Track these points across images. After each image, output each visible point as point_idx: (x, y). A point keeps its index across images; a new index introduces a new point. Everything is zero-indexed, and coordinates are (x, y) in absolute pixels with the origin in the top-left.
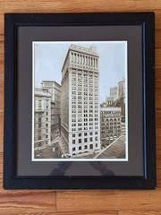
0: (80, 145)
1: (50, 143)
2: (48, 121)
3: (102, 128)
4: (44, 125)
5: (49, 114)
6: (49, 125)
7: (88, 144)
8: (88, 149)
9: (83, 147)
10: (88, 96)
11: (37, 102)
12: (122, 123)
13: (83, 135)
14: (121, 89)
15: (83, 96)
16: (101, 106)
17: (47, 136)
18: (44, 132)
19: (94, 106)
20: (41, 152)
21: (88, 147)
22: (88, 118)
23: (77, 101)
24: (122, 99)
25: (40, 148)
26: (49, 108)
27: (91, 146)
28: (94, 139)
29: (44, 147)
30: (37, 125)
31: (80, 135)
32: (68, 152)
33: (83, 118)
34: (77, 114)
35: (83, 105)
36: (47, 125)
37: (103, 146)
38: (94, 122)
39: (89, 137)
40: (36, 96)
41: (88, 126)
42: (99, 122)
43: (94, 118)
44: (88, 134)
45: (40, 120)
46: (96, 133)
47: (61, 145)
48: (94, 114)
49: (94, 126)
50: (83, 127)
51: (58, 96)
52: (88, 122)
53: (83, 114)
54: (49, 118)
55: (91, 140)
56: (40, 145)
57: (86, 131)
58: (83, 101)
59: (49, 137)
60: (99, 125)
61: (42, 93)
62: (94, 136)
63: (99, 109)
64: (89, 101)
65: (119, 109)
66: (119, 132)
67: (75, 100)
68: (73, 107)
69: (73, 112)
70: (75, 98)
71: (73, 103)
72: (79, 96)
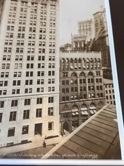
0: (12, 125)
3: (64, 91)
7: (32, 122)
8: (31, 136)
9: (18, 131)
10: (38, 34)
12: (106, 81)
13: (21, 103)
14: (100, 24)
15: (27, 33)
16: (63, 49)
19: (47, 48)
21: (32, 129)
22: (35, 70)
23: (15, 40)
24: (103, 38)
27: (38, 129)
28: (45, 113)
31: (15, 103)
33: (24, 70)
34: (13, 63)
35: (26, 48)
37: (66, 127)
38: (46, 78)
39: (33, 107)
41: (35, 86)
42: (57, 77)
43: (46, 70)
44: (34, 101)
46: (51, 100)
48: (47, 62)
49: (46, 86)
50: (22, 87)
52: (35, 78)
53: (25, 62)
55: (39, 113)
57: (28, 96)
58: (26, 41)
60: (57, 85)
62: (45, 106)
63: (58, 55)
64: (37, 41)
65: (99, 55)
66: (101, 99)
67: (11, 39)
68: (5, 51)
69: (4, 59)
70: (12, 36)
71: (6, 43)
72: (19, 32)
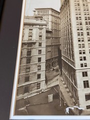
1: (43, 87)
2: (41, 54)
4: (35, 60)
5: (44, 45)
6: (43, 60)
11: (27, 31)
17: (39, 76)
18: (34, 69)
20: (27, 102)
23: (84, 27)
25: (26, 96)
26: (44, 38)
29: (34, 93)
30: (25, 60)
32: (76, 103)
34: (86, 43)
36: (40, 59)
40: (25, 24)
45: (29, 53)
47: (63, 89)
51: (55, 24)
54: (44, 50)
56: (26, 89)
59: (43, 78)
61: (34, 21)
67: (81, 26)
68: (79, 35)
69: (79, 41)
70: (81, 24)
71: (78, 29)
72: (86, 21)
